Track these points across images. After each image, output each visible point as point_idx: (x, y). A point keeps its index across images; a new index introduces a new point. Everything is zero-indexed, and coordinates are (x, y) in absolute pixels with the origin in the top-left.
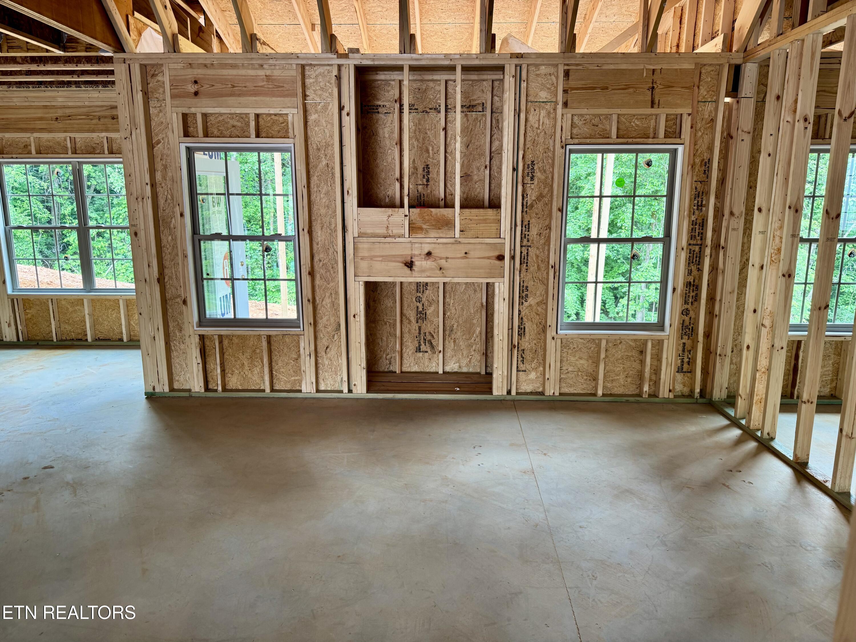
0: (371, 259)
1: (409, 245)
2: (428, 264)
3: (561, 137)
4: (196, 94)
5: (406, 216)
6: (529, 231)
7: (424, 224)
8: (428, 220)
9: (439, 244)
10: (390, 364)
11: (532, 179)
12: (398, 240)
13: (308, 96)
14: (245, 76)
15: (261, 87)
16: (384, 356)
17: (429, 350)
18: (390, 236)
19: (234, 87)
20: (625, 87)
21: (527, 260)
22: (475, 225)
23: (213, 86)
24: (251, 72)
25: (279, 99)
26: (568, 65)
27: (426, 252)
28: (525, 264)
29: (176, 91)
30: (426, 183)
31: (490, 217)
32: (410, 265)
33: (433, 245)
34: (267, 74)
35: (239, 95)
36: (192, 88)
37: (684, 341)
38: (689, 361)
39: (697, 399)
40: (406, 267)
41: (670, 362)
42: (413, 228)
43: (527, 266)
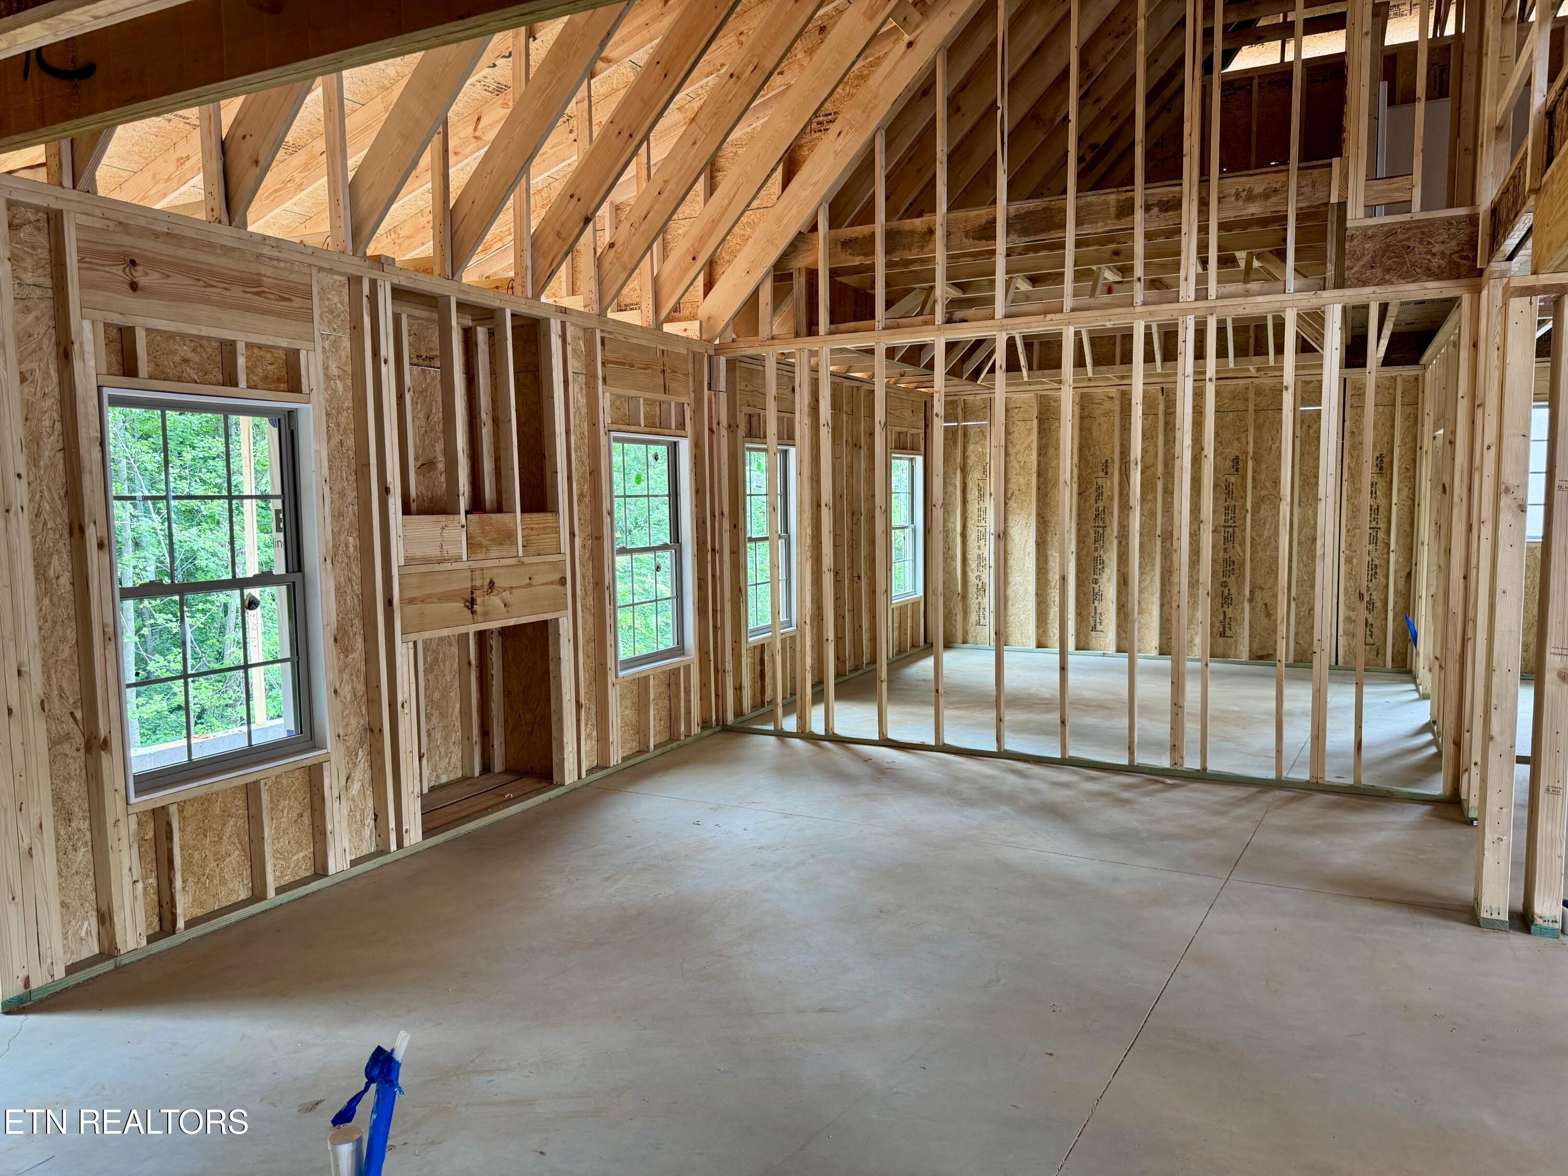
0: (423, 601)
1: (469, 572)
2: (491, 600)
3: (604, 421)
4: (134, 287)
5: (463, 526)
7: (484, 537)
8: (487, 533)
9: (501, 567)
12: (455, 565)
18: (445, 560)
19: (207, 285)
20: (646, 366)
22: (538, 537)
23: (168, 276)
27: (488, 581)
29: (91, 274)
31: (550, 525)
32: (471, 604)
33: (495, 571)
35: (210, 303)
40: (466, 609)
42: (472, 546)
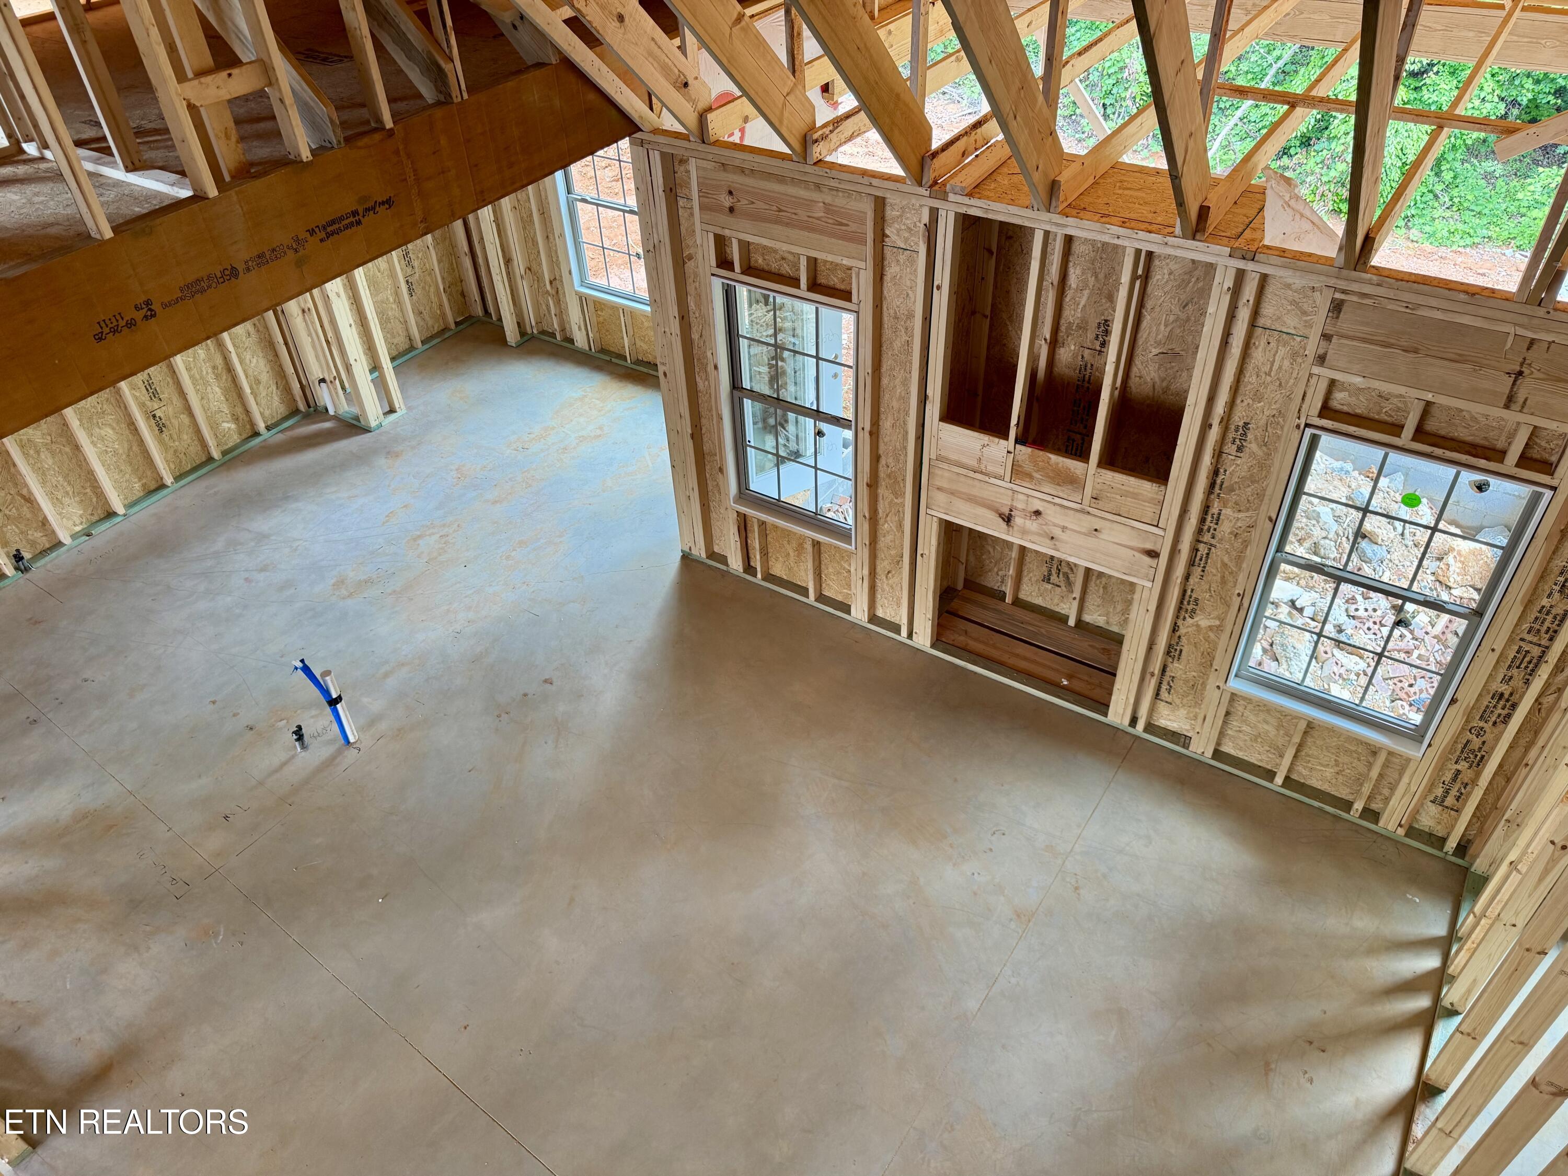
0: (952, 493)
1: (1010, 493)
2: (1032, 525)
3: (1300, 410)
4: (731, 210)
5: (1009, 452)
6: (1217, 524)
7: (1037, 471)
8: (1043, 468)
9: (1054, 504)
10: (1002, 582)
11: (1240, 449)
12: (992, 480)
13: (888, 236)
14: (795, 197)
15: (818, 219)
16: (996, 570)
17: (1062, 584)
18: (981, 473)
19: (780, 210)
20: (1457, 357)
21: (1206, 563)
22: (1118, 497)
23: (753, 203)
24: (802, 193)
25: (840, 242)
26: (1344, 292)
27: (1035, 509)
28: (1200, 569)
29: (706, 200)
30: (1098, 348)
31: (1145, 493)
32: (1008, 519)
33: (1046, 504)
34: (826, 201)
35: (787, 225)
36: (727, 202)
37: (1459, 767)
38: (1459, 797)
39: (1446, 853)
40: (1000, 520)
41: (1413, 789)
42: (1017, 471)
43: (1203, 571)
